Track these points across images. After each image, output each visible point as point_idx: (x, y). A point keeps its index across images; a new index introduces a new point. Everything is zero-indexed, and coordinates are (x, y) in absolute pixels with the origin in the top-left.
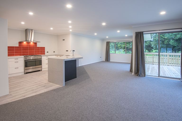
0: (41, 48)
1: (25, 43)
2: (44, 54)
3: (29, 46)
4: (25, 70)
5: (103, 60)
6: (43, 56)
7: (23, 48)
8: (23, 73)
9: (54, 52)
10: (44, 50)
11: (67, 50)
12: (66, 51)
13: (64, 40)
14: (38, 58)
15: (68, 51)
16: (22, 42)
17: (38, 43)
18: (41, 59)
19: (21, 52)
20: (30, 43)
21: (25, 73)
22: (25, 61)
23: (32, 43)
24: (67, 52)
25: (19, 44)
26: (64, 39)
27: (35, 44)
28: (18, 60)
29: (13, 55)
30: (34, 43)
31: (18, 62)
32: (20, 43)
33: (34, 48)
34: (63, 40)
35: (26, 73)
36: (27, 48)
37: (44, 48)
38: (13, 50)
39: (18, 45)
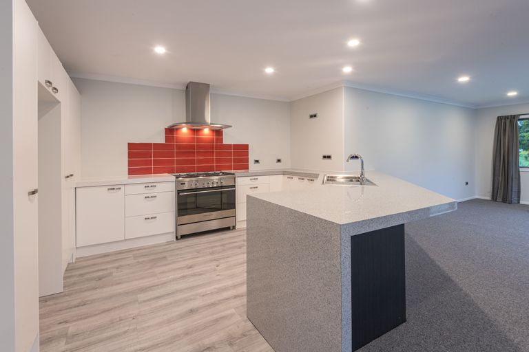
0: (237, 147)
1: (184, 130)
2: (246, 167)
3: (199, 140)
4: (177, 225)
5: (477, 197)
6: (242, 174)
7: (179, 147)
8: (172, 237)
9: (279, 161)
10: (247, 154)
11: (327, 154)
12: (325, 157)
13: (315, 116)
14: (224, 184)
15: (329, 157)
16: (177, 129)
17: (225, 131)
18: (234, 186)
19: (172, 162)
20: (201, 133)
21: (179, 237)
22: (178, 193)
23: (206, 131)
24: (327, 161)
25: (166, 134)
26: (313, 113)
27: (218, 133)
28: (155, 190)
29: (147, 172)
30: (213, 131)
31: (155, 197)
32: (171, 131)
33: (212, 147)
34: (311, 116)
35: (183, 237)
36: (192, 147)
37: (246, 147)
38: (149, 155)
39: (161, 140)
